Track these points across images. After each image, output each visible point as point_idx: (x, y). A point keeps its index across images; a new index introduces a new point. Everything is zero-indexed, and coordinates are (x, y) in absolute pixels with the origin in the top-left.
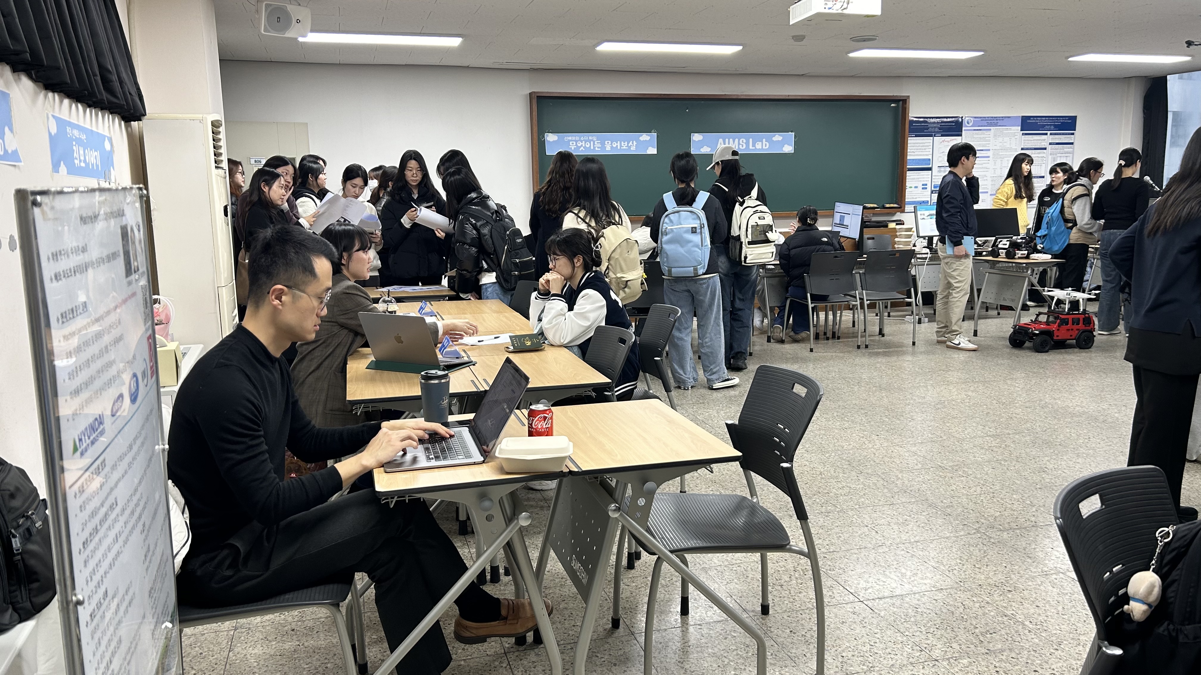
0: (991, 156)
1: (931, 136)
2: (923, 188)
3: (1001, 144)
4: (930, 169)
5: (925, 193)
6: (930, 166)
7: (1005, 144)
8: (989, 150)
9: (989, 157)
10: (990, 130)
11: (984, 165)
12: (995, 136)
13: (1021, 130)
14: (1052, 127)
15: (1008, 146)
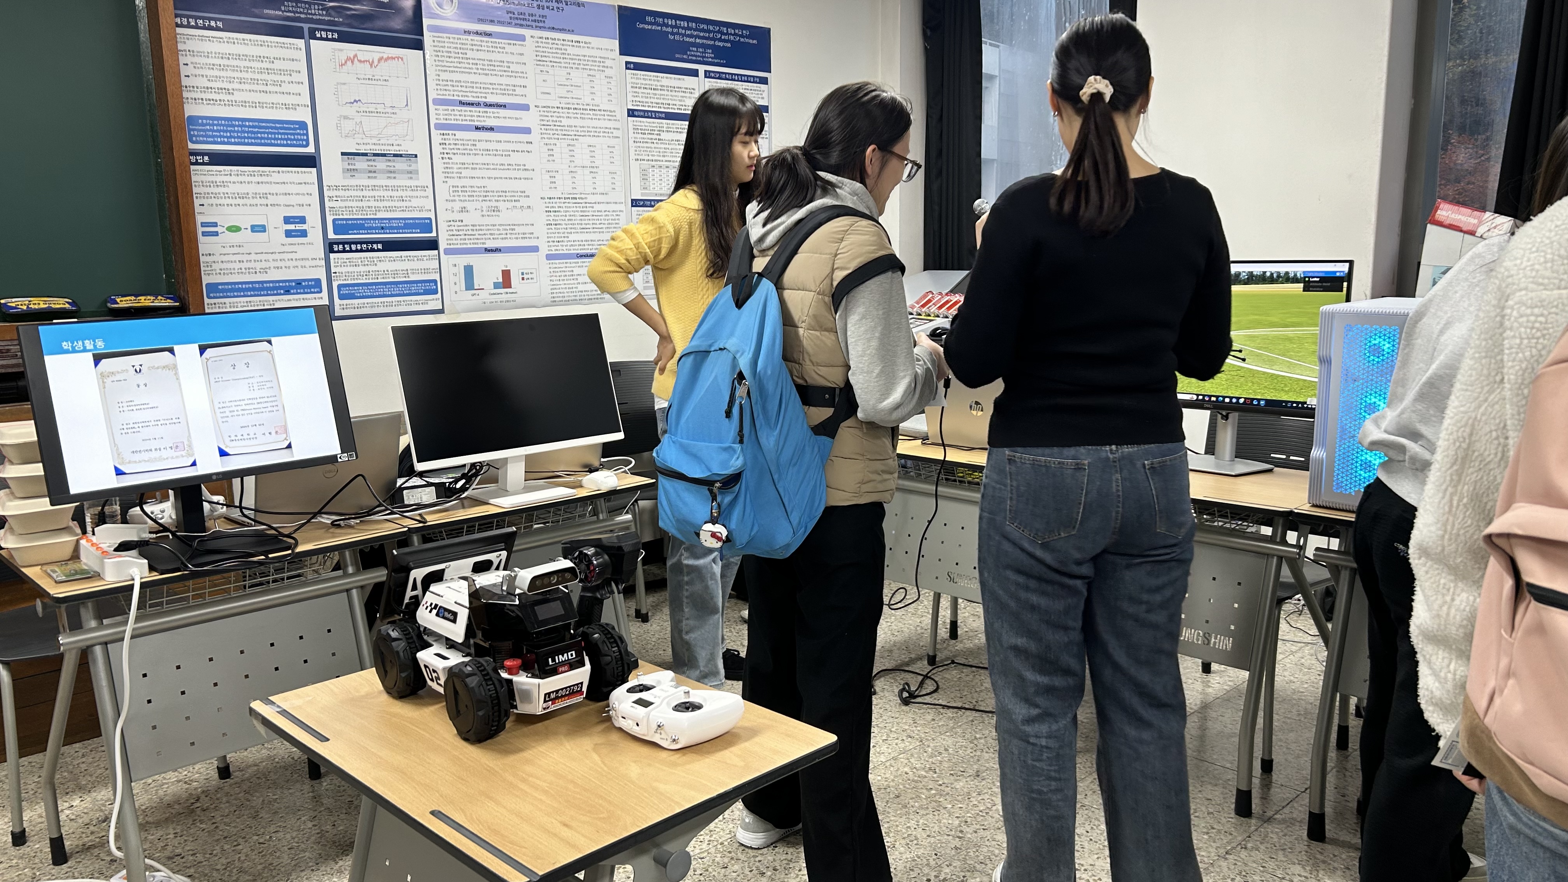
0: (536, 130)
1: (296, 33)
2: (289, 234)
3: (562, 91)
4: (310, 161)
5: (302, 252)
6: (311, 149)
7: (577, 93)
8: (526, 107)
9: (527, 131)
10: (522, 38)
11: (515, 159)
12: (540, 62)
13: (622, 53)
14: (709, 54)
15: (588, 100)
